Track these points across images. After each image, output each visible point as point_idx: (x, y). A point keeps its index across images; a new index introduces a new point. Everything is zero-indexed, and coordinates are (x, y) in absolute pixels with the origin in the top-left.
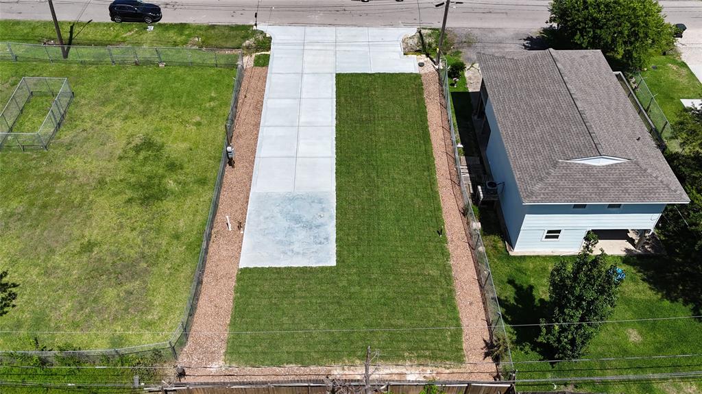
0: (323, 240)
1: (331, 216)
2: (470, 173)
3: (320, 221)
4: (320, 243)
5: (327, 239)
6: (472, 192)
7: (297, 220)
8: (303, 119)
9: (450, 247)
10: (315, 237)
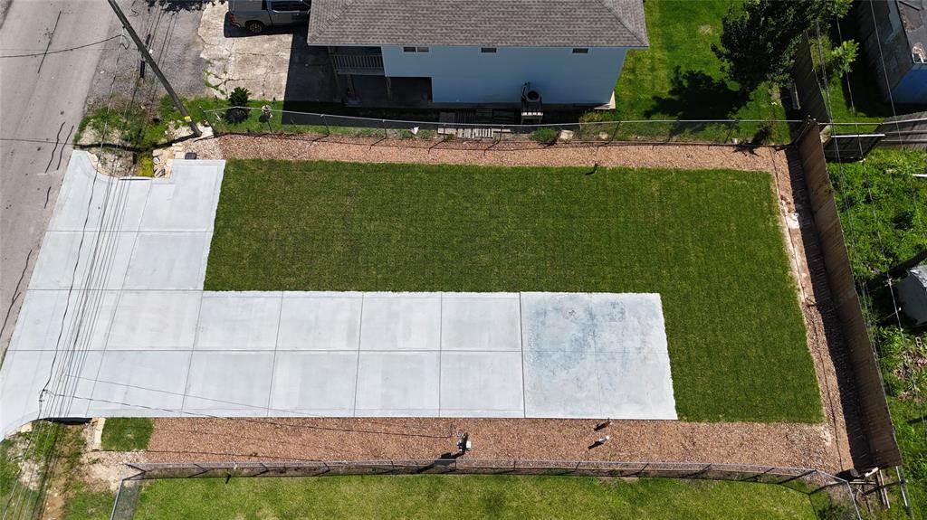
0: (617, 310)
1: (571, 299)
3: (580, 313)
4: (623, 313)
5: (614, 305)
7: (580, 346)
8: (340, 343)
9: (609, 165)
10: (612, 319)
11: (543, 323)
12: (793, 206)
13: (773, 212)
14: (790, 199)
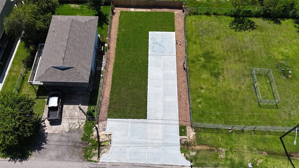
1: (150, 46)
2: (102, 63)
3: (154, 45)
4: (153, 38)
5: (151, 39)
6: (104, 56)
7: (160, 45)
8: (161, 89)
9: (116, 37)
10: (155, 40)
11: (156, 51)
12: (129, 9)
13: (130, 12)
14: (127, 9)
